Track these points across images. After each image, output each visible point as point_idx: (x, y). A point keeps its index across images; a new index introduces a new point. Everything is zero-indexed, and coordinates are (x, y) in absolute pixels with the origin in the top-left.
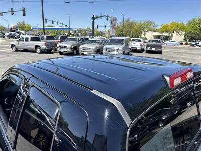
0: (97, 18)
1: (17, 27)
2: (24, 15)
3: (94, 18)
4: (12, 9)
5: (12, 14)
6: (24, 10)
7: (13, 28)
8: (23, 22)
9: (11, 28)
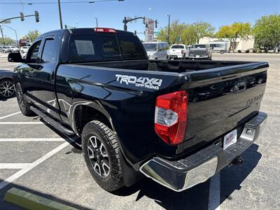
0: (129, 21)
1: (28, 38)
2: (38, 21)
3: (126, 21)
4: (22, 14)
5: (22, 20)
6: (37, 15)
7: (23, 40)
8: (37, 32)
9: (21, 41)
